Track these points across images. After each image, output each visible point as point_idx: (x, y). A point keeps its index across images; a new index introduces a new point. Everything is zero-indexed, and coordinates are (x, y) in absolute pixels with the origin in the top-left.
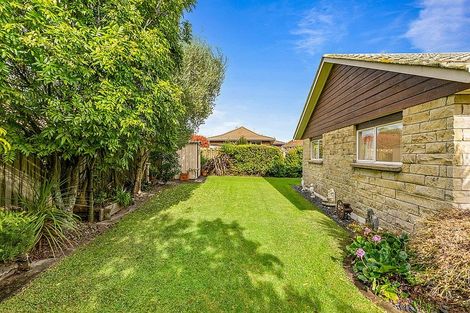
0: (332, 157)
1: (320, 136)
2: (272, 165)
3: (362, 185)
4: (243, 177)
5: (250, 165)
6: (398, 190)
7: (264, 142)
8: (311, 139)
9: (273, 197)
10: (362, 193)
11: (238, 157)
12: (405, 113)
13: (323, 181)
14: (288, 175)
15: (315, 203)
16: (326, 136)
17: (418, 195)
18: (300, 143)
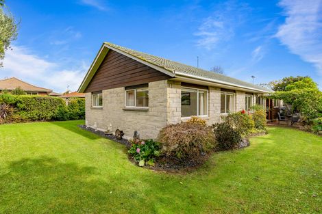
0: (109, 105)
1: (101, 92)
2: (56, 111)
3: (129, 120)
4: (27, 123)
5: (35, 113)
6: (147, 120)
7: (40, 92)
8: (92, 93)
9: (67, 134)
10: (129, 124)
11: (22, 106)
12: (149, 84)
13: (103, 120)
14: (71, 119)
15: (100, 134)
16: (105, 92)
17: (155, 121)
18: (83, 95)
